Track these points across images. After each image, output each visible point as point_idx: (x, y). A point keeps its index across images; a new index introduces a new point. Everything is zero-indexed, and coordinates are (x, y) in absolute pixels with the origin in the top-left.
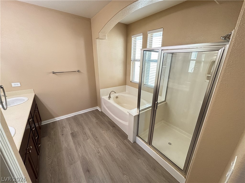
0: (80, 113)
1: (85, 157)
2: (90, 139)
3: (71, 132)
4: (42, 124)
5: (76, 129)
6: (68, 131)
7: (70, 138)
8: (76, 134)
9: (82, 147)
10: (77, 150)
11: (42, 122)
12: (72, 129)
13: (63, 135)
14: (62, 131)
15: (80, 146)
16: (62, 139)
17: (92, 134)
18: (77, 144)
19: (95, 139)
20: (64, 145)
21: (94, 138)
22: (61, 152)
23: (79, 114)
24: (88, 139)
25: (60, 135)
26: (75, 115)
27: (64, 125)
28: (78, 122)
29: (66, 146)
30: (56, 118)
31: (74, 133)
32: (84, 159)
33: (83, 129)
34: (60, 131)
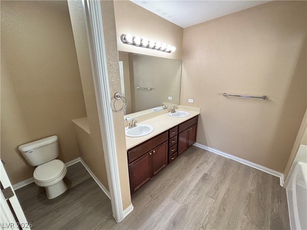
0: (240, 162)
1: (188, 209)
2: (214, 201)
3: (206, 173)
4: (194, 145)
5: (214, 175)
6: (205, 169)
7: (200, 177)
8: (208, 179)
9: (197, 198)
10: (191, 194)
11: (196, 143)
12: (211, 170)
13: (198, 168)
14: (202, 164)
15: (197, 194)
16: (194, 170)
17: (224, 200)
18: (198, 189)
19: (220, 210)
20: (188, 178)
21: (220, 207)
22: (180, 180)
23: (238, 162)
24: (212, 197)
25: (196, 166)
26: (232, 160)
27: (210, 160)
28: (225, 170)
29: (189, 180)
30: (209, 148)
31: (207, 176)
32: (184, 209)
33: (222, 182)
34: (200, 161)
